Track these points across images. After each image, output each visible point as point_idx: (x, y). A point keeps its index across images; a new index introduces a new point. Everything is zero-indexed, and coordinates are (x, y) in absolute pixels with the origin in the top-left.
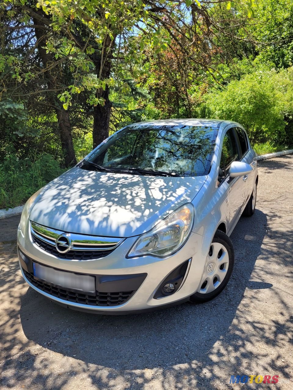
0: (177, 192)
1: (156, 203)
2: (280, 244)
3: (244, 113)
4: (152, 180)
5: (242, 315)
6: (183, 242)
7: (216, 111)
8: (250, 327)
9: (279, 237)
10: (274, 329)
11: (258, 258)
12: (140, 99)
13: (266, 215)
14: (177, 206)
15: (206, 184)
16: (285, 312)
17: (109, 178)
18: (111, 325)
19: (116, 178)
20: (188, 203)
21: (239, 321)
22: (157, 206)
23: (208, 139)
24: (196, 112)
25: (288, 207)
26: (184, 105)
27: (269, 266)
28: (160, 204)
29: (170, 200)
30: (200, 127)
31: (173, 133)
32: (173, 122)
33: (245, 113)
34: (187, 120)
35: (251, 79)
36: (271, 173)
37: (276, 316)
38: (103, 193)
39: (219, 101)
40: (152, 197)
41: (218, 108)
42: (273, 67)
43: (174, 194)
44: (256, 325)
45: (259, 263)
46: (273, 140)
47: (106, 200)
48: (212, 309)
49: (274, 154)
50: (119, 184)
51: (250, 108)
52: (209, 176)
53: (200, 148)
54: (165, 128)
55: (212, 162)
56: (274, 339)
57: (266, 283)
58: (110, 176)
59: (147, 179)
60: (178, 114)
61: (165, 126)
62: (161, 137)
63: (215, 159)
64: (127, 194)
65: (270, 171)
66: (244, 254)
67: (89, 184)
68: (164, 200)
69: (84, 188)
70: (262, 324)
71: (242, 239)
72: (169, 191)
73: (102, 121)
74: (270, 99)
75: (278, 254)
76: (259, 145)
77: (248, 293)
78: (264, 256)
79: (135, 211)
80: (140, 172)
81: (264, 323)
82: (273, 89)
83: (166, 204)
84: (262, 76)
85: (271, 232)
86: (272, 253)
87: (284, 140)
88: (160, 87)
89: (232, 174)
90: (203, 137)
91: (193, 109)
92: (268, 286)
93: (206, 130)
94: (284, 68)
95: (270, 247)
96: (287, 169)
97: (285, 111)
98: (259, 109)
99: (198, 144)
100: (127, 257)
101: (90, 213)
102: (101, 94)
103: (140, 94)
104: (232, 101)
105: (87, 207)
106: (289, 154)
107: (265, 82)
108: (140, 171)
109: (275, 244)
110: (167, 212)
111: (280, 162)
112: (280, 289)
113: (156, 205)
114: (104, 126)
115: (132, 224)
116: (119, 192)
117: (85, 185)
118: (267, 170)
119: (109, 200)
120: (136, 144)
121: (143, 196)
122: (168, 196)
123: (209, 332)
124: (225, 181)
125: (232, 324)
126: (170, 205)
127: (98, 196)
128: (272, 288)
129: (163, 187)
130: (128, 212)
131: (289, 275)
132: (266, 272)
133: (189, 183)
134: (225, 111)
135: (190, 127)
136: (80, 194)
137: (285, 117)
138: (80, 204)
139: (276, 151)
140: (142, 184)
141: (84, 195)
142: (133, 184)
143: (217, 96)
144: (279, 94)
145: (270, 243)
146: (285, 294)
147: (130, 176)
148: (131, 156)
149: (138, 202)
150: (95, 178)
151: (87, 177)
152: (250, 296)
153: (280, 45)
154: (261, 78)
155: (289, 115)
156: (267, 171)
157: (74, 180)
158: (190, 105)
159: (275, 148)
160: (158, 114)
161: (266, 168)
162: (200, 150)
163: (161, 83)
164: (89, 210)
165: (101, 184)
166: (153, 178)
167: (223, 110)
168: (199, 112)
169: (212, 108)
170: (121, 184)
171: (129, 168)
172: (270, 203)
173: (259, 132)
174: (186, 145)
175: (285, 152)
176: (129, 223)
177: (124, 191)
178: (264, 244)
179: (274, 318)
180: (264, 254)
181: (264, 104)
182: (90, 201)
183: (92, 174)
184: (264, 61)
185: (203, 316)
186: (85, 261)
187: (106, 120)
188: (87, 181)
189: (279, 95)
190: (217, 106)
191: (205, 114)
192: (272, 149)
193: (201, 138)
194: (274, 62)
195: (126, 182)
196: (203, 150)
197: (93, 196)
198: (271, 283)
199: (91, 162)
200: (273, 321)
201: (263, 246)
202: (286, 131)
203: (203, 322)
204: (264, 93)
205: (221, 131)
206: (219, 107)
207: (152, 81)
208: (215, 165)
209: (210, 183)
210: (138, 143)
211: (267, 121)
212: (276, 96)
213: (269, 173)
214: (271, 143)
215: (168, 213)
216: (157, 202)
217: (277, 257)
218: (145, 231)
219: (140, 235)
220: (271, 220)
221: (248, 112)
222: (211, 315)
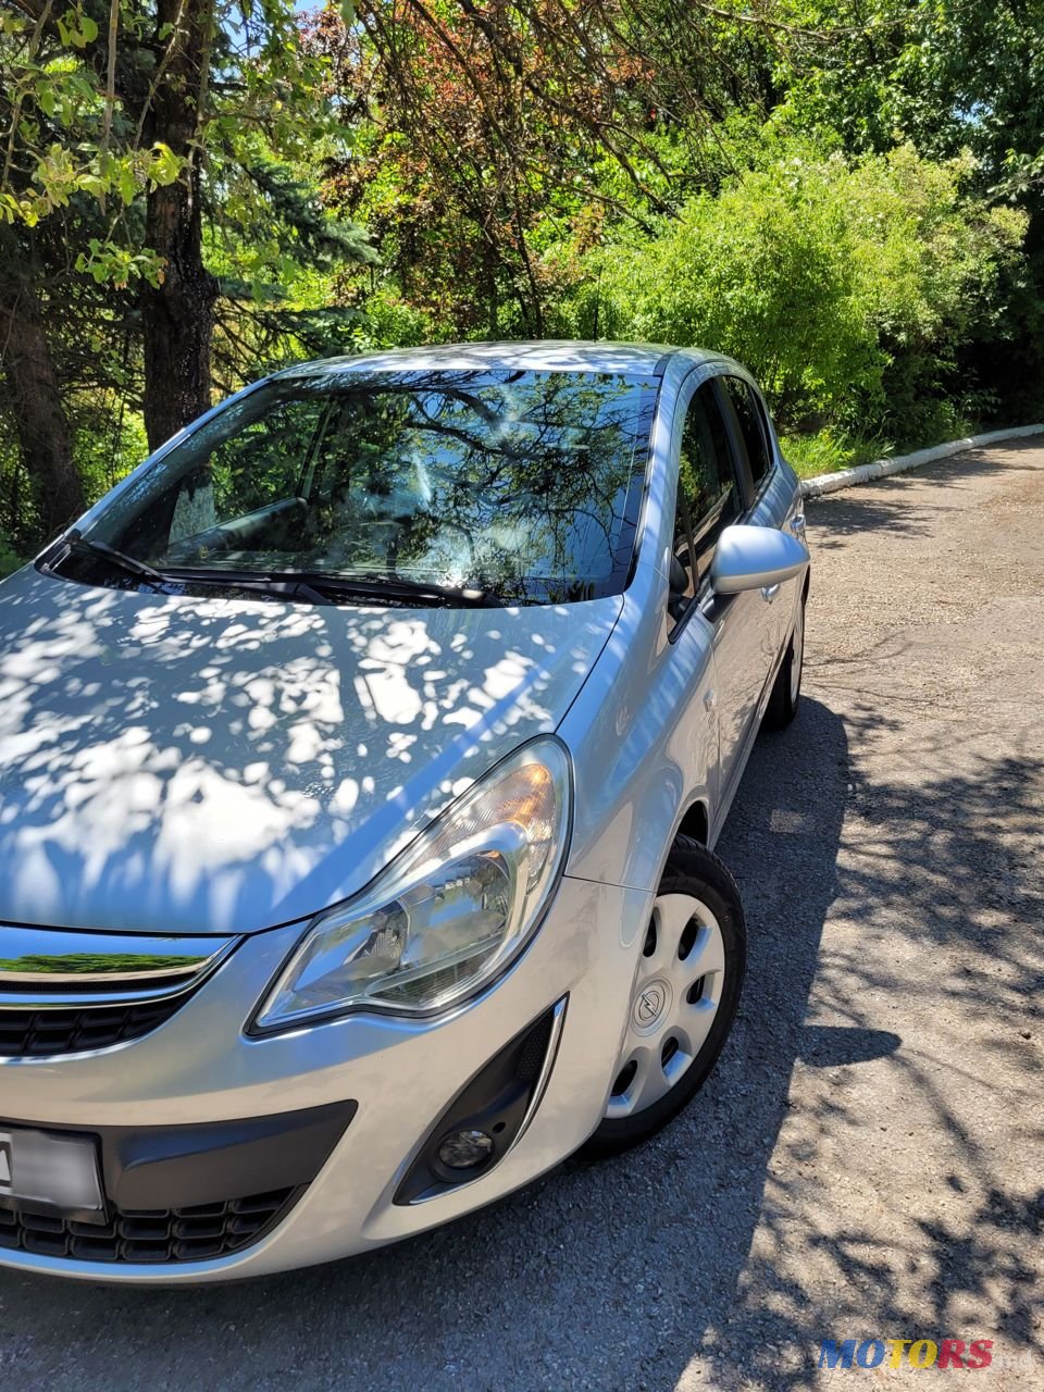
0: (488, 686)
1: (391, 746)
2: (908, 842)
3: (739, 323)
4: (376, 625)
5: (791, 1206)
6: (523, 935)
7: (637, 317)
8: (824, 1262)
9: (899, 812)
10: (928, 1265)
11: (829, 913)
12: (339, 266)
13: (842, 718)
14: (491, 753)
15: (618, 635)
16: (963, 1172)
17: (177, 623)
18: (207, 1312)
19: (206, 623)
20: (543, 736)
21: (779, 1236)
22: (396, 759)
23: (616, 426)
24: (560, 320)
25: (918, 682)
26: (515, 293)
27: (875, 950)
28: (408, 750)
29: (459, 727)
30: (581, 375)
31: (473, 403)
32: (467, 356)
33: (744, 323)
34: (524, 348)
35: (764, 189)
36: (841, 546)
37: (930, 1198)
38: (140, 699)
39: (645, 275)
40: (371, 715)
41: (642, 302)
42: (835, 147)
43: (475, 696)
44: (855, 1251)
45: (838, 935)
46: (841, 422)
47: (150, 740)
48: (660, 1182)
49: (847, 474)
50: (218, 652)
51: (760, 303)
52: (632, 596)
53: (584, 463)
54: (436, 381)
55: (641, 533)
56: (936, 1320)
57: (872, 1034)
58: (182, 611)
59: (352, 622)
60: (494, 328)
61: (436, 373)
62: (423, 420)
63: (653, 517)
64: (254, 703)
65: (838, 538)
66: (774, 896)
67: (75, 657)
68: (427, 725)
69: (48, 675)
70: (879, 1243)
71: (762, 832)
72: (451, 680)
73: (178, 355)
74: (830, 268)
75: (906, 887)
76: (793, 440)
77: (806, 1085)
78: (854, 904)
79: (287, 789)
80: (318, 589)
81: (886, 1236)
82: (843, 228)
83: (437, 744)
84: (800, 178)
85: (867, 790)
86: (880, 886)
87: (880, 421)
88: (419, 219)
89: (727, 582)
90: (593, 419)
91: (549, 307)
92: (882, 1045)
93: (605, 388)
94: (877, 151)
95: (871, 860)
96: (897, 529)
97: (881, 314)
98: (792, 305)
99: (578, 447)
100: (253, 1031)
101: (65, 810)
102: (168, 243)
103: (336, 245)
104: (694, 277)
105: (55, 778)
106: (896, 474)
107: (814, 202)
108: (319, 584)
109: (888, 843)
110: (446, 786)
111: (870, 502)
112: (932, 1059)
113: (391, 753)
114: (190, 377)
115: (272, 862)
116: (216, 691)
117: (58, 662)
118: (824, 536)
119: (161, 740)
120: (317, 453)
121: (329, 708)
122: (447, 704)
123: (655, 1311)
124: (698, 614)
125: (751, 1256)
126: (457, 752)
127: (111, 719)
128: (899, 1052)
129: (424, 660)
130: (254, 797)
131: (959, 984)
132: (867, 977)
133: (542, 635)
134: (670, 316)
135: (538, 377)
136: (25, 707)
137: (882, 334)
138: (20, 765)
139: (852, 463)
140: (325, 651)
141: (43, 715)
142: (282, 652)
143: (638, 256)
144: (863, 248)
145: (869, 843)
146: (955, 1078)
147: (271, 609)
148: (299, 503)
149: (304, 744)
150: (108, 622)
151: (73, 617)
152: (814, 1103)
153: (855, 67)
154: (798, 185)
155: (897, 329)
156: (825, 540)
157: (11, 636)
158: (537, 292)
159: (850, 454)
160: (419, 330)
161: (824, 529)
162: (587, 477)
163: (423, 205)
164: (59, 796)
165: (135, 651)
166: (379, 617)
167: (661, 310)
168: (573, 320)
169: (620, 301)
170: (232, 649)
171: (268, 569)
172: (849, 667)
173: (794, 391)
174: (527, 454)
175: (884, 465)
176: (259, 856)
177: (241, 689)
178: (846, 846)
179: (924, 1205)
180: (852, 895)
181: (812, 285)
182: (70, 746)
183: (97, 600)
184: (801, 126)
185: (623, 1223)
186: (40, 1061)
187: (197, 351)
188: (71, 638)
189: (863, 252)
190: (637, 295)
191: (596, 324)
192: (841, 456)
193: (588, 423)
194: (839, 129)
195: (256, 638)
196: (597, 475)
197: (85, 719)
198: (894, 1031)
199: (101, 545)
200: (923, 1226)
201: (843, 858)
202: (886, 389)
203: (624, 1256)
204: (809, 246)
205: (669, 391)
206: (648, 298)
207: (387, 195)
208: (655, 545)
209: (634, 630)
210: (326, 448)
211: (823, 350)
212: (855, 254)
213: (834, 546)
214: (835, 436)
215: (451, 794)
216: (395, 737)
217: (903, 905)
218: (337, 897)
219: (316, 917)
220: (861, 739)
221: (754, 316)
222: (658, 1217)
